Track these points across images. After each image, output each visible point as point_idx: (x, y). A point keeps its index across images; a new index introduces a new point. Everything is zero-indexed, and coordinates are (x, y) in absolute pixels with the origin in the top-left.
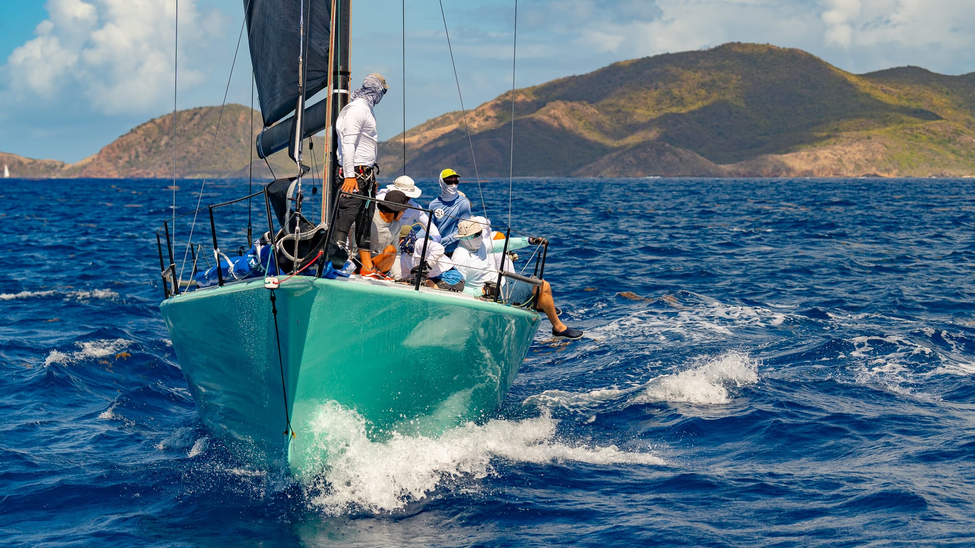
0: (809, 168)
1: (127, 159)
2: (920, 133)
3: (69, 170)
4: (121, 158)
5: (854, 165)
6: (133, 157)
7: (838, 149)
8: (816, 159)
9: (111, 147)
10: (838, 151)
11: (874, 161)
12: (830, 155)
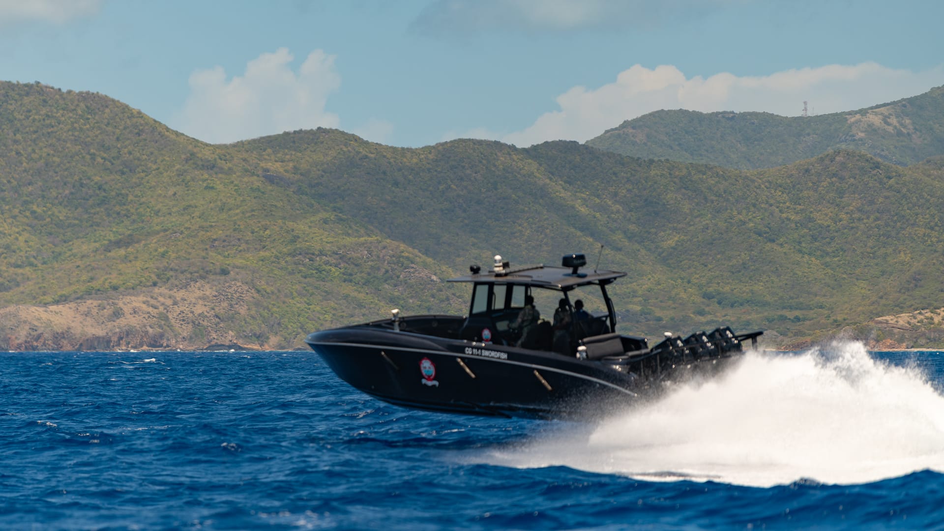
0: (100, 332)
2: (327, 263)
5: (190, 326)
7: (161, 295)
8: (117, 314)
10: (161, 299)
11: (232, 318)
12: (144, 307)
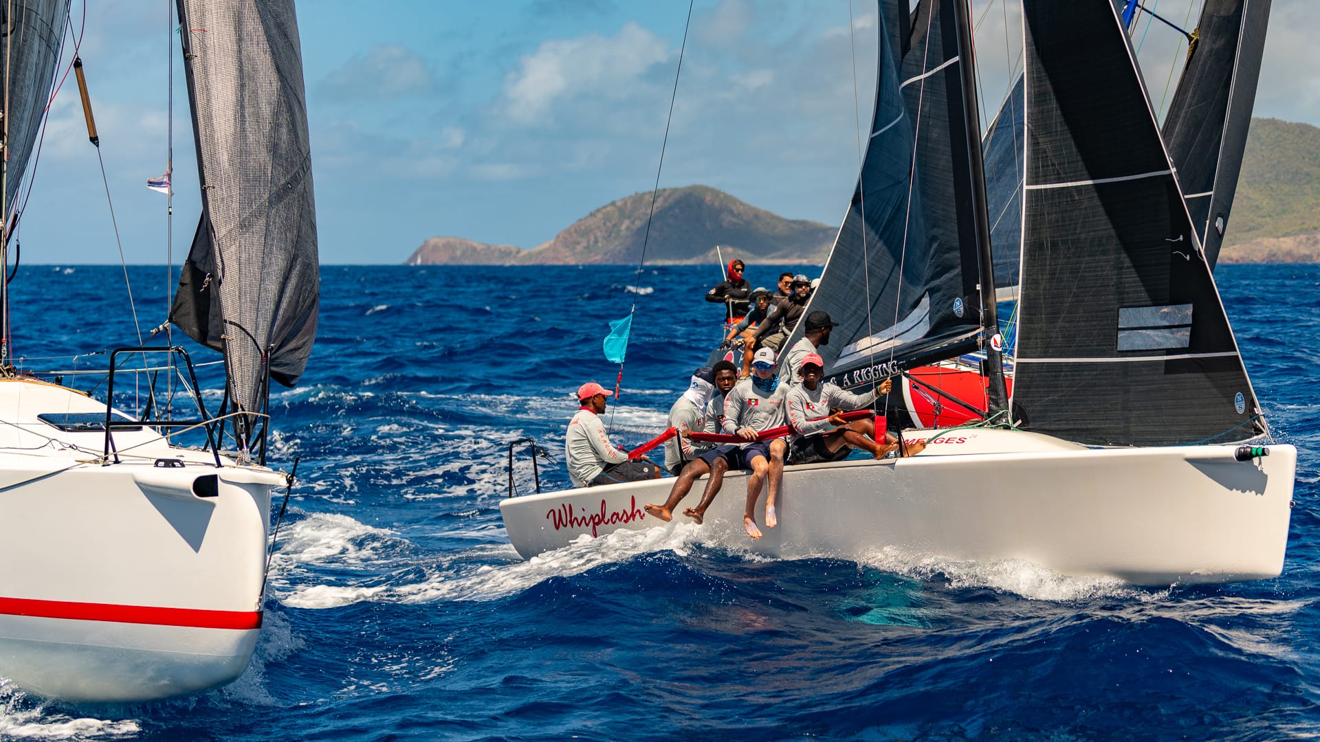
1: (585, 244)
3: (525, 256)
4: (578, 243)
6: (591, 243)
9: (568, 232)
